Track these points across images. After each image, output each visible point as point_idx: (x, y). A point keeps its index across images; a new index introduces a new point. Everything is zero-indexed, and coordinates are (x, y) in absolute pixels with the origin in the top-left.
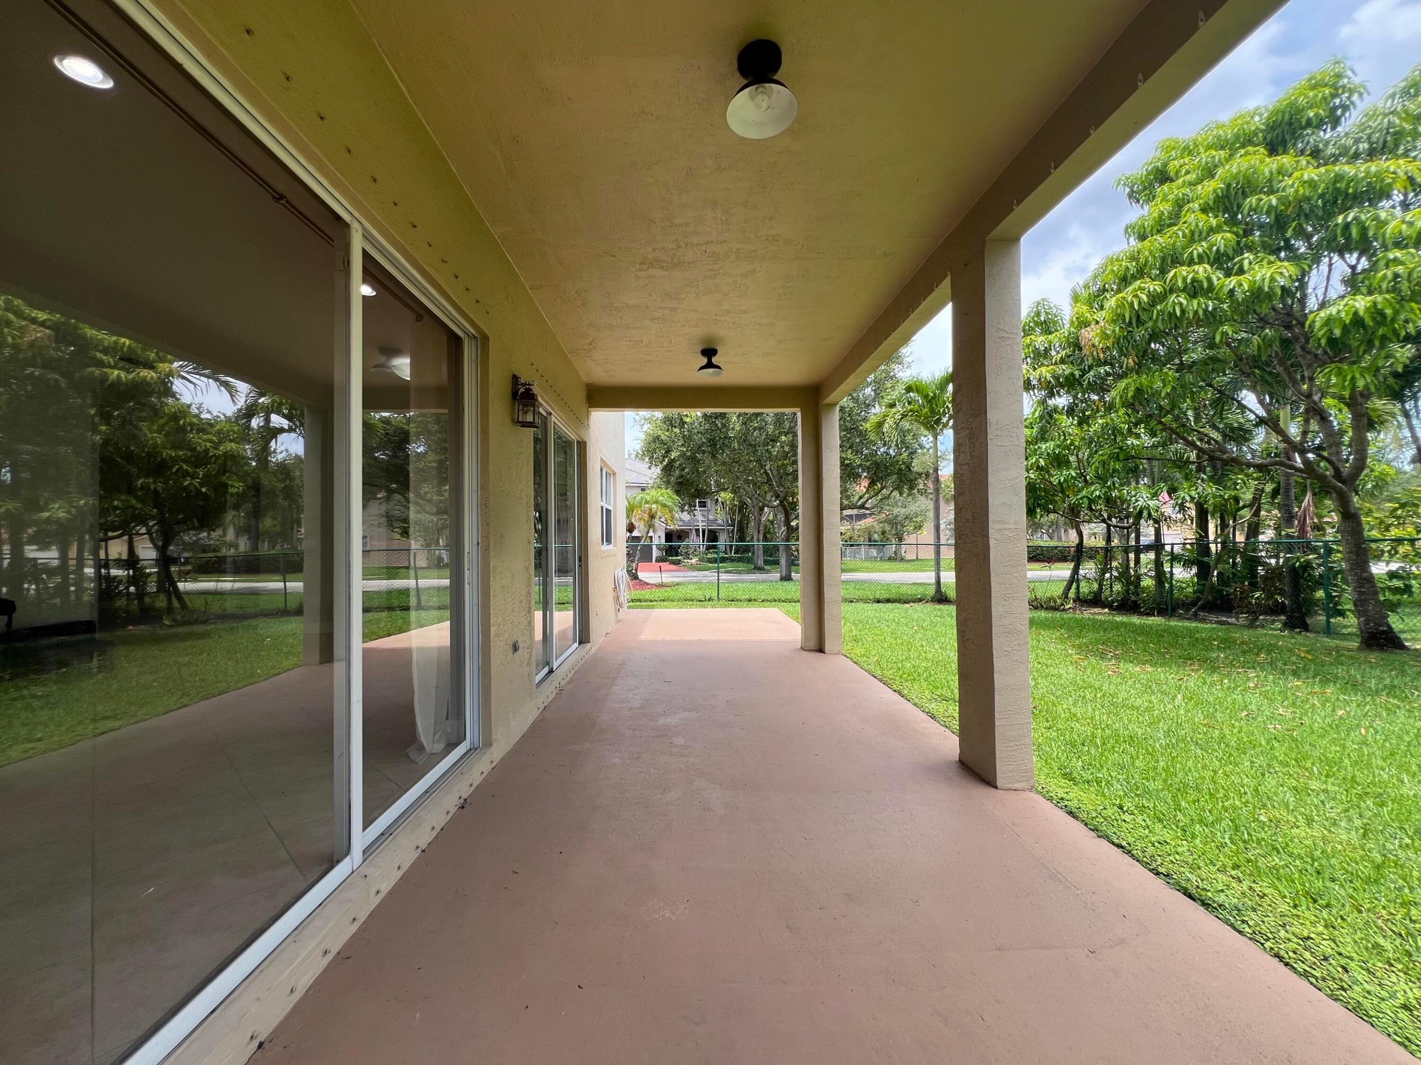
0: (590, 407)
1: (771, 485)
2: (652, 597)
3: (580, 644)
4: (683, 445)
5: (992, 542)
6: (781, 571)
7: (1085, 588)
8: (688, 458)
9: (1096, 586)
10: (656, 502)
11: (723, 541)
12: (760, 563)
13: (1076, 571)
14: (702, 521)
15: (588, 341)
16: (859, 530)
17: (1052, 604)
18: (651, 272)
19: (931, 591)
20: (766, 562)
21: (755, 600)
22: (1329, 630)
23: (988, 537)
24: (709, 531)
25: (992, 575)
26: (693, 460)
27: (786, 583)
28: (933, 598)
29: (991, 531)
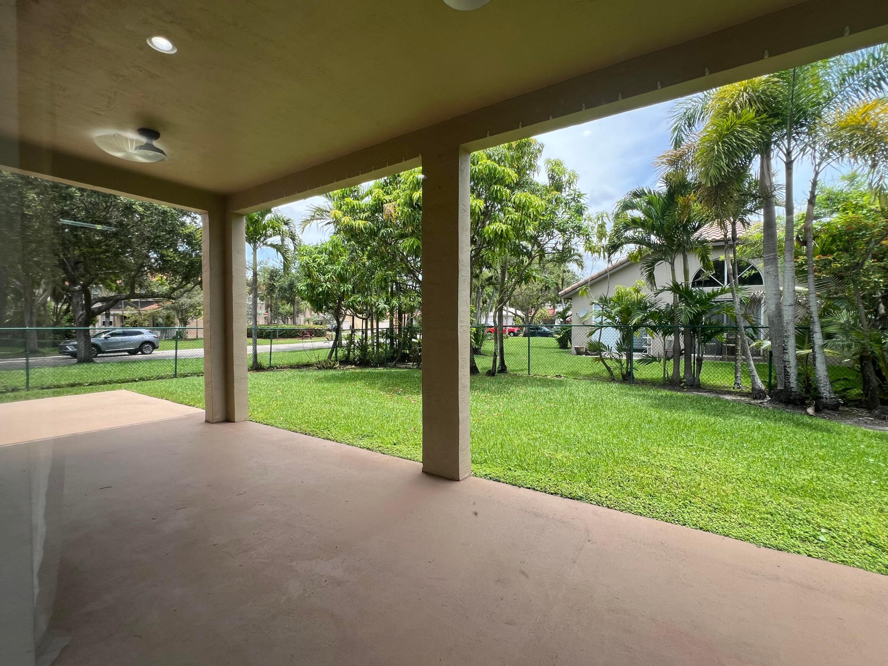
5: (459, 334)
7: (341, 353)
9: (346, 352)
13: (335, 344)
16: (145, 315)
17: (328, 365)
21: (80, 384)
25: (459, 353)
28: (252, 367)
29: (459, 327)
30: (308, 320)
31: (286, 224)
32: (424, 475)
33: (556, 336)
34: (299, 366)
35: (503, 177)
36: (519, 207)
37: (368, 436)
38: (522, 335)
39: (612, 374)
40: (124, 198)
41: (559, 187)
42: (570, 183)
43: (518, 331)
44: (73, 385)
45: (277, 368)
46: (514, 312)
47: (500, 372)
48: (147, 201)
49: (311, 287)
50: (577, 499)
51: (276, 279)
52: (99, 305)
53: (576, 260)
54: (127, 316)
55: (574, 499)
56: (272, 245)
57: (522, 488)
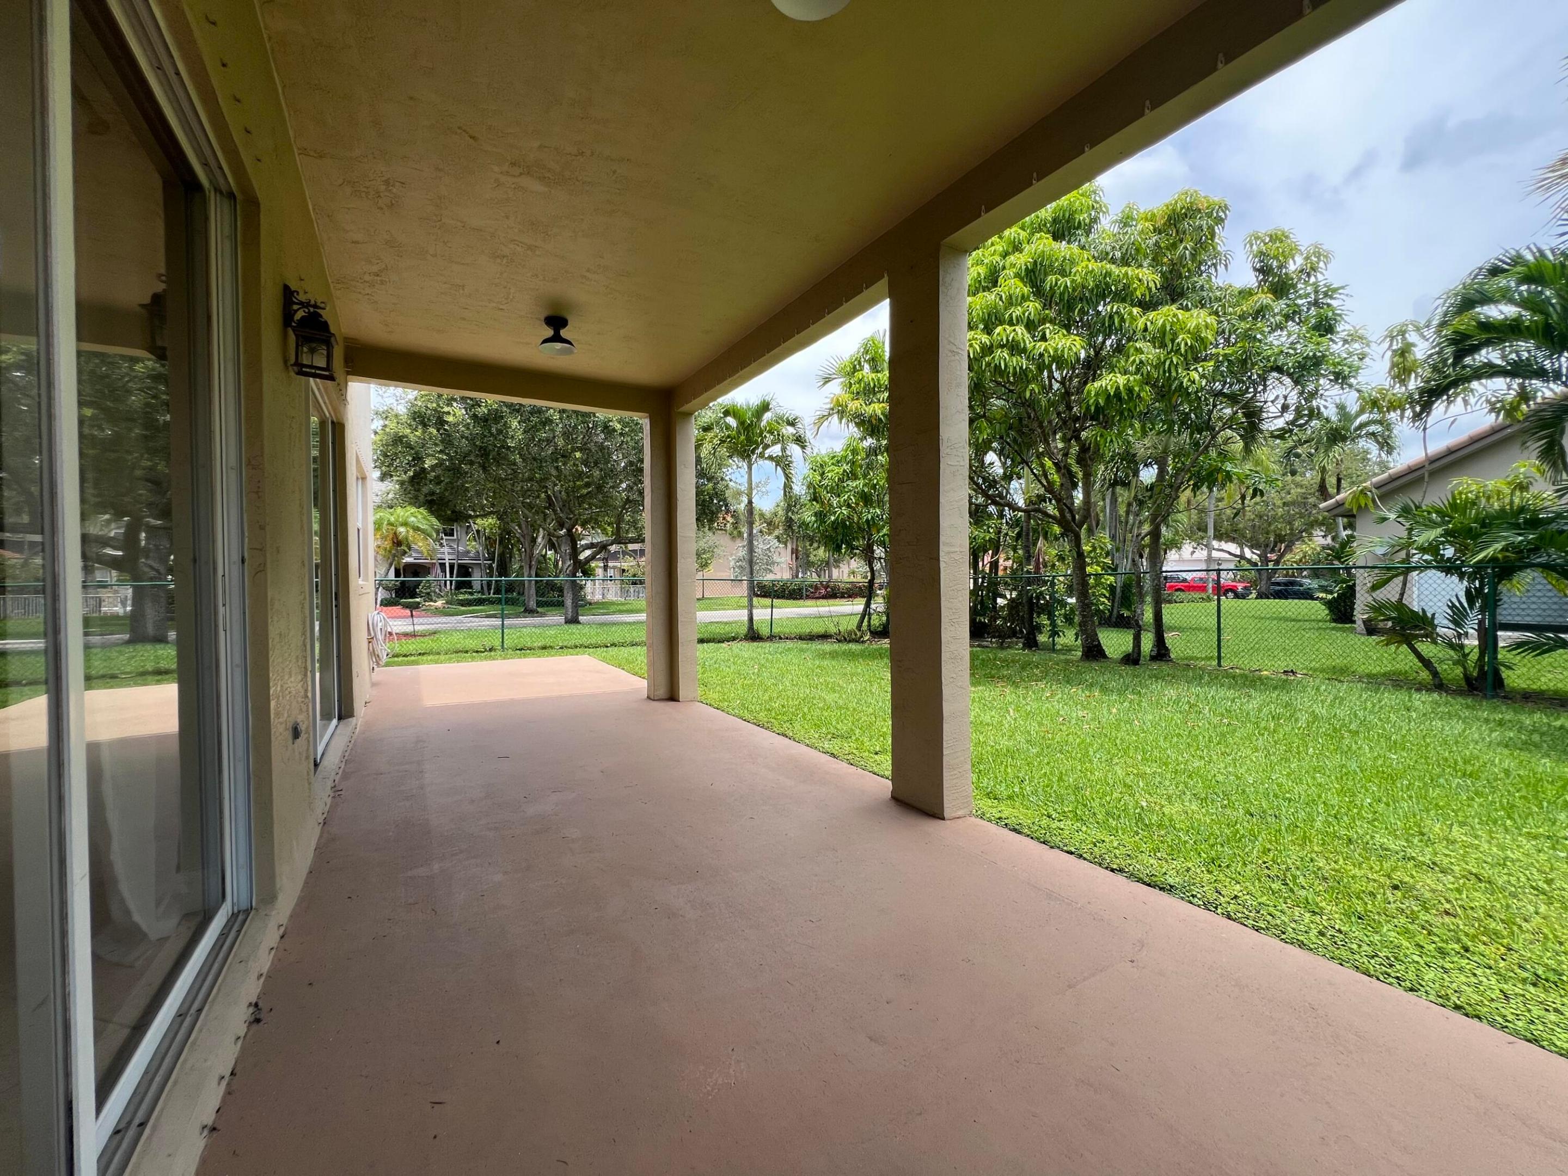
0: (348, 373)
1: (554, 511)
2: (404, 650)
3: (340, 718)
4: (441, 452)
5: (942, 565)
6: (566, 614)
7: (876, 621)
8: (448, 469)
9: (884, 618)
10: (405, 524)
11: (477, 578)
12: (532, 604)
13: (868, 605)
14: (449, 553)
15: (375, 269)
17: (853, 636)
18: (525, 181)
19: (744, 630)
20: (539, 604)
21: (552, 647)
22: (1052, 648)
23: (938, 560)
24: (460, 566)
25: (943, 599)
26: (455, 471)
27: (572, 626)
28: (746, 636)
29: (942, 554)
30: (853, 573)
31: (792, 424)
32: (893, 802)
33: (1322, 595)
34: (811, 638)
35: (1126, 287)
36: (1162, 338)
37: (842, 737)
38: (1254, 595)
39: (1435, 674)
40: (602, 414)
41: (1281, 288)
42: (1309, 271)
43: (1245, 588)
44: (544, 648)
45: (781, 638)
46: (1238, 553)
47: (1153, 658)
48: (626, 414)
49: (821, 516)
50: (1161, 889)
51: (796, 510)
52: (588, 553)
53: (1373, 434)
54: (626, 568)
55: (1154, 887)
56: (771, 458)
57: (1056, 850)
